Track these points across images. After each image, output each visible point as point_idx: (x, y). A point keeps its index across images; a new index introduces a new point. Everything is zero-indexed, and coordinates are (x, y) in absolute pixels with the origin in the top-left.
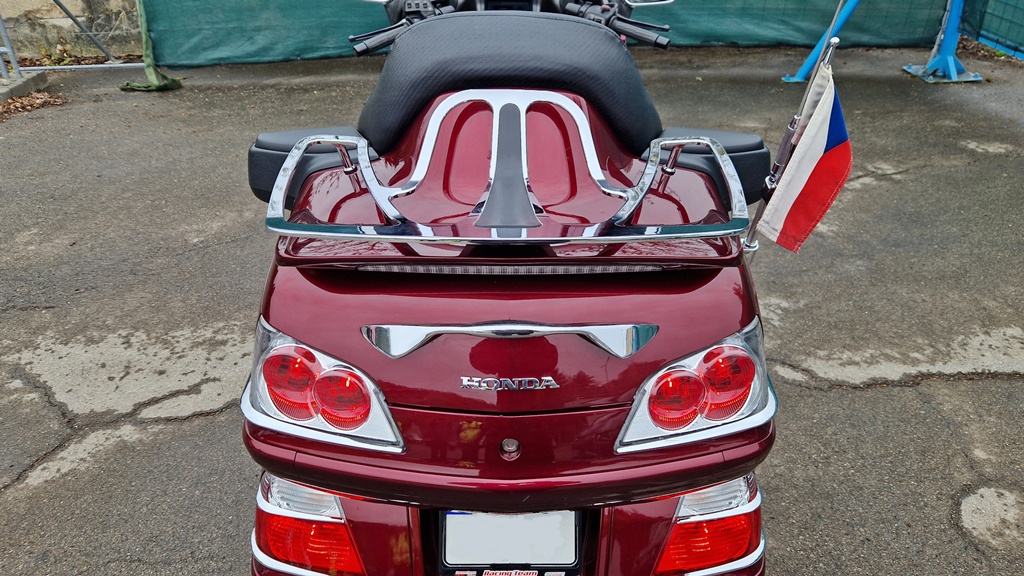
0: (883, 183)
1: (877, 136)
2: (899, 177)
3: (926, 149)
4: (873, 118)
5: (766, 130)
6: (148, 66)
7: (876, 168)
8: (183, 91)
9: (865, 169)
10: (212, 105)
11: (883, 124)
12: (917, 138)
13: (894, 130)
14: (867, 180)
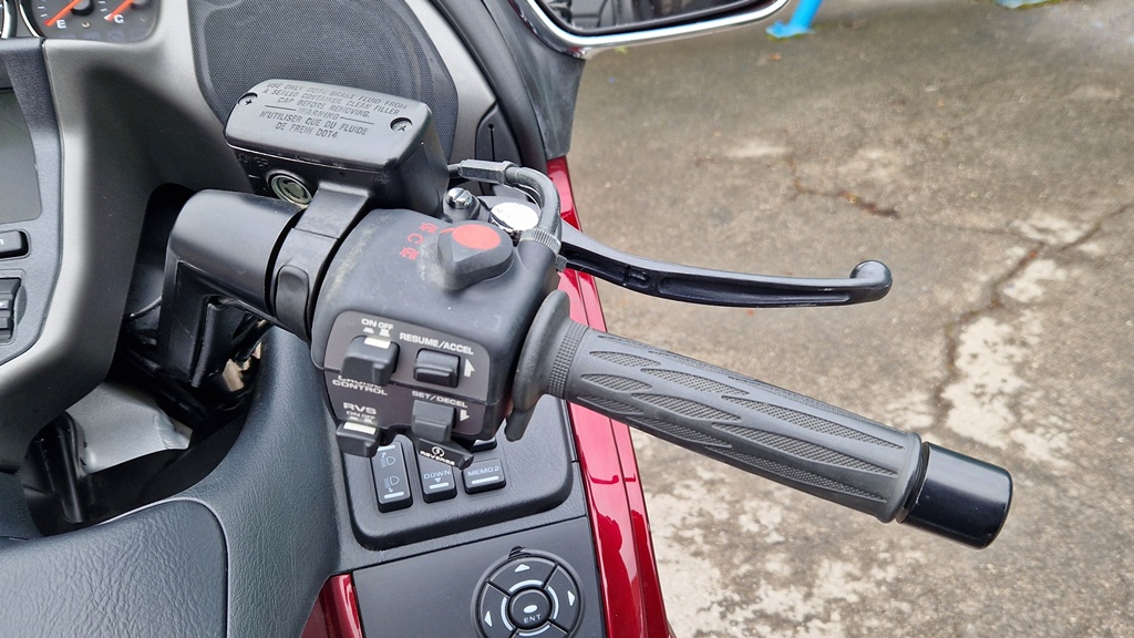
0: (1076, 272)
1: (996, 146)
2: (1093, 248)
3: (1097, 163)
4: (964, 98)
5: (790, 159)
7: (1042, 231)
9: (1018, 237)
11: (988, 113)
12: (1064, 137)
13: (1017, 125)
14: (1042, 268)
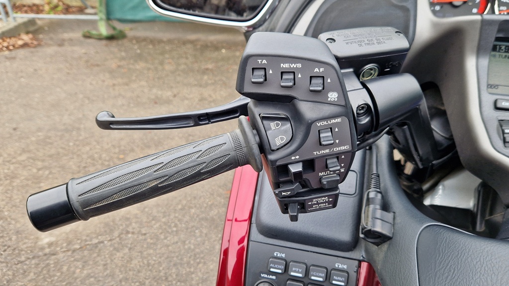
6: (101, 19)
8: (125, 42)
10: (139, 57)
